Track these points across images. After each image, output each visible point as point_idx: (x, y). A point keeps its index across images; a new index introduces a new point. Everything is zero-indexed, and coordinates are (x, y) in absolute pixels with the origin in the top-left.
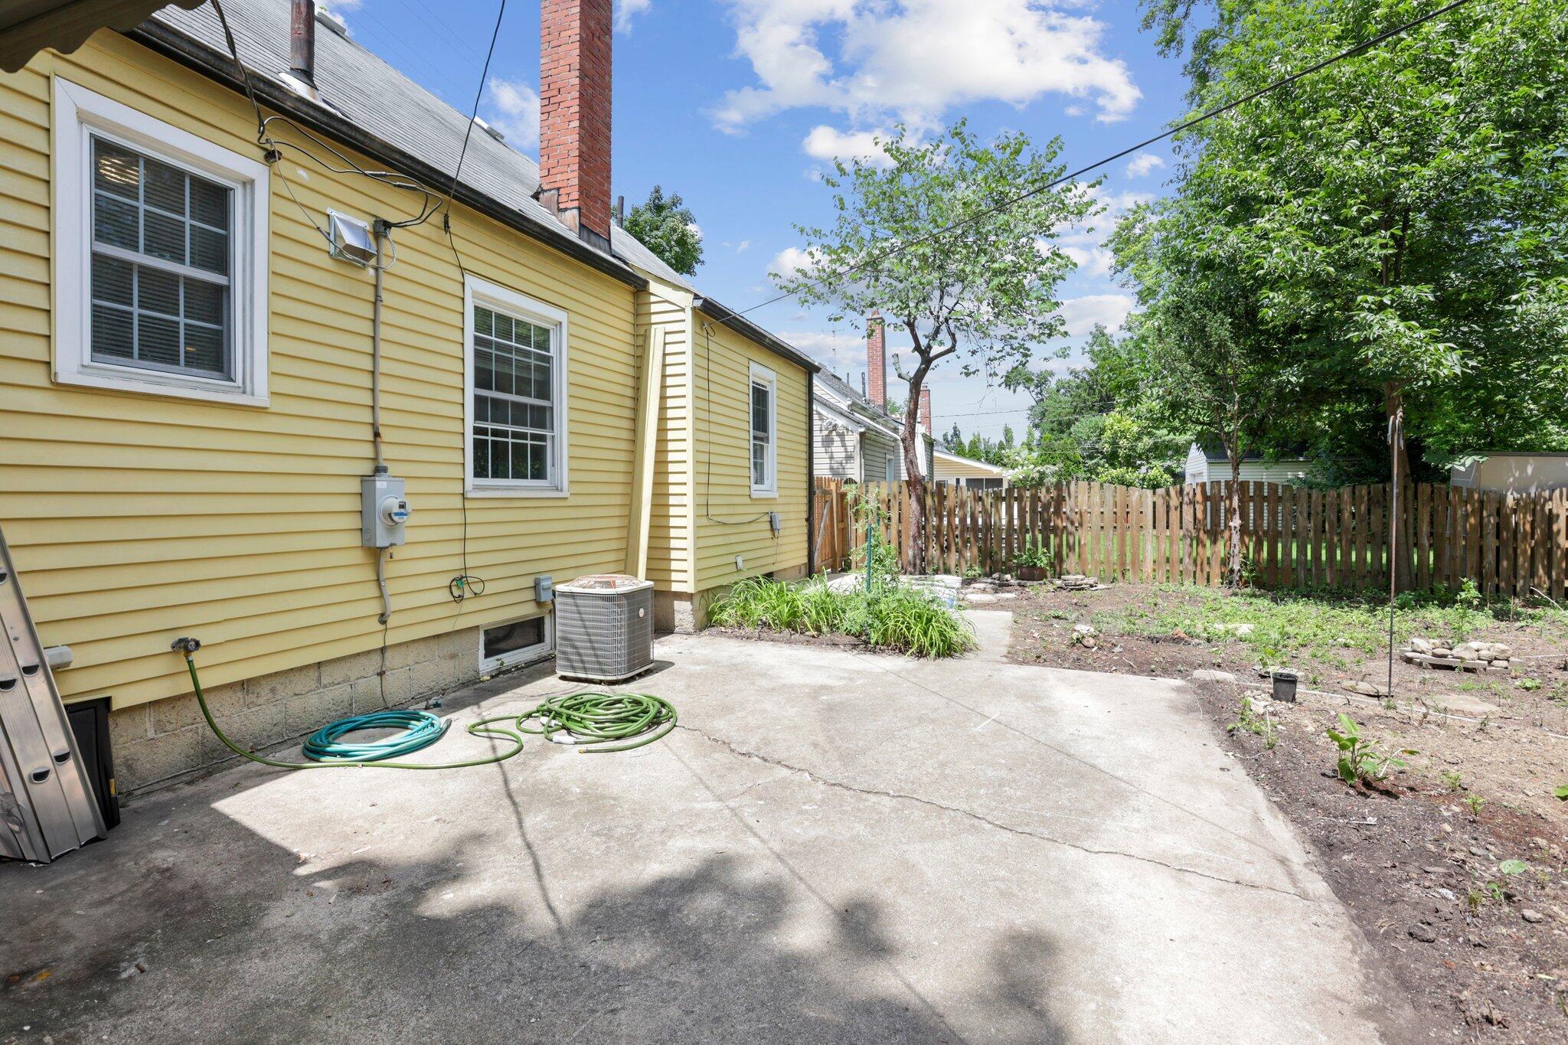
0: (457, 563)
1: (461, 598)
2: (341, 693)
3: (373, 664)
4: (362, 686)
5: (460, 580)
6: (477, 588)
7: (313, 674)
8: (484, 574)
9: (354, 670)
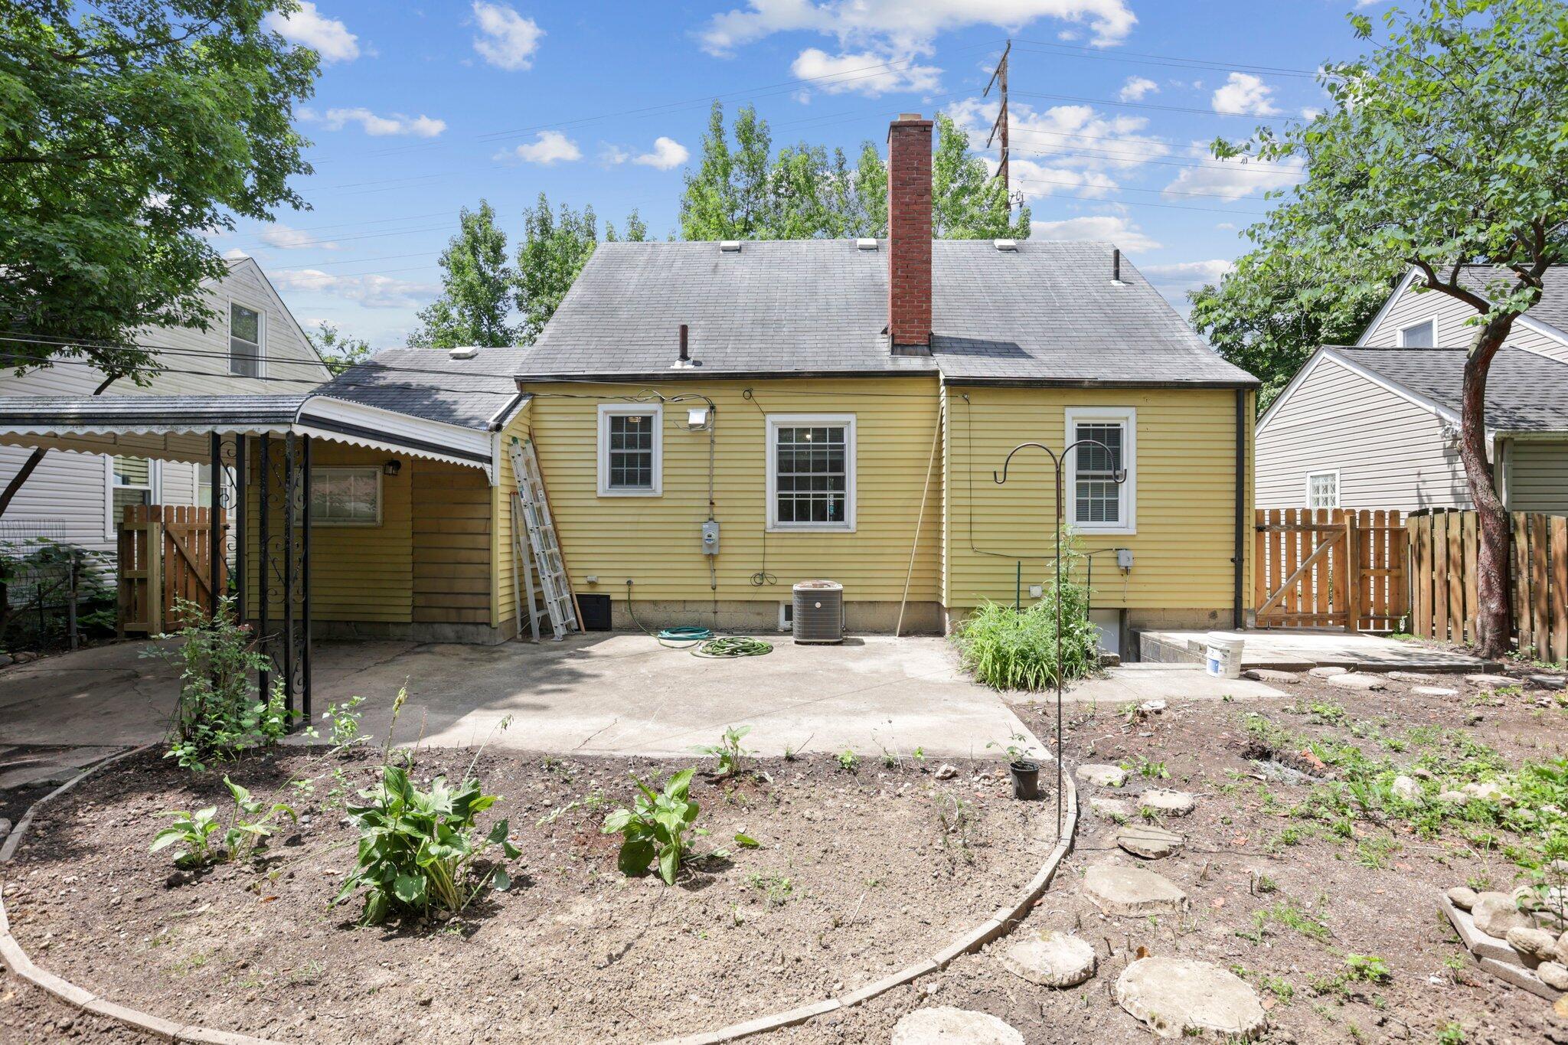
0: (760, 566)
1: (761, 584)
2: (696, 616)
3: (711, 607)
4: (704, 616)
5: (762, 576)
6: (773, 581)
7: (682, 605)
8: (776, 574)
9: (702, 608)
